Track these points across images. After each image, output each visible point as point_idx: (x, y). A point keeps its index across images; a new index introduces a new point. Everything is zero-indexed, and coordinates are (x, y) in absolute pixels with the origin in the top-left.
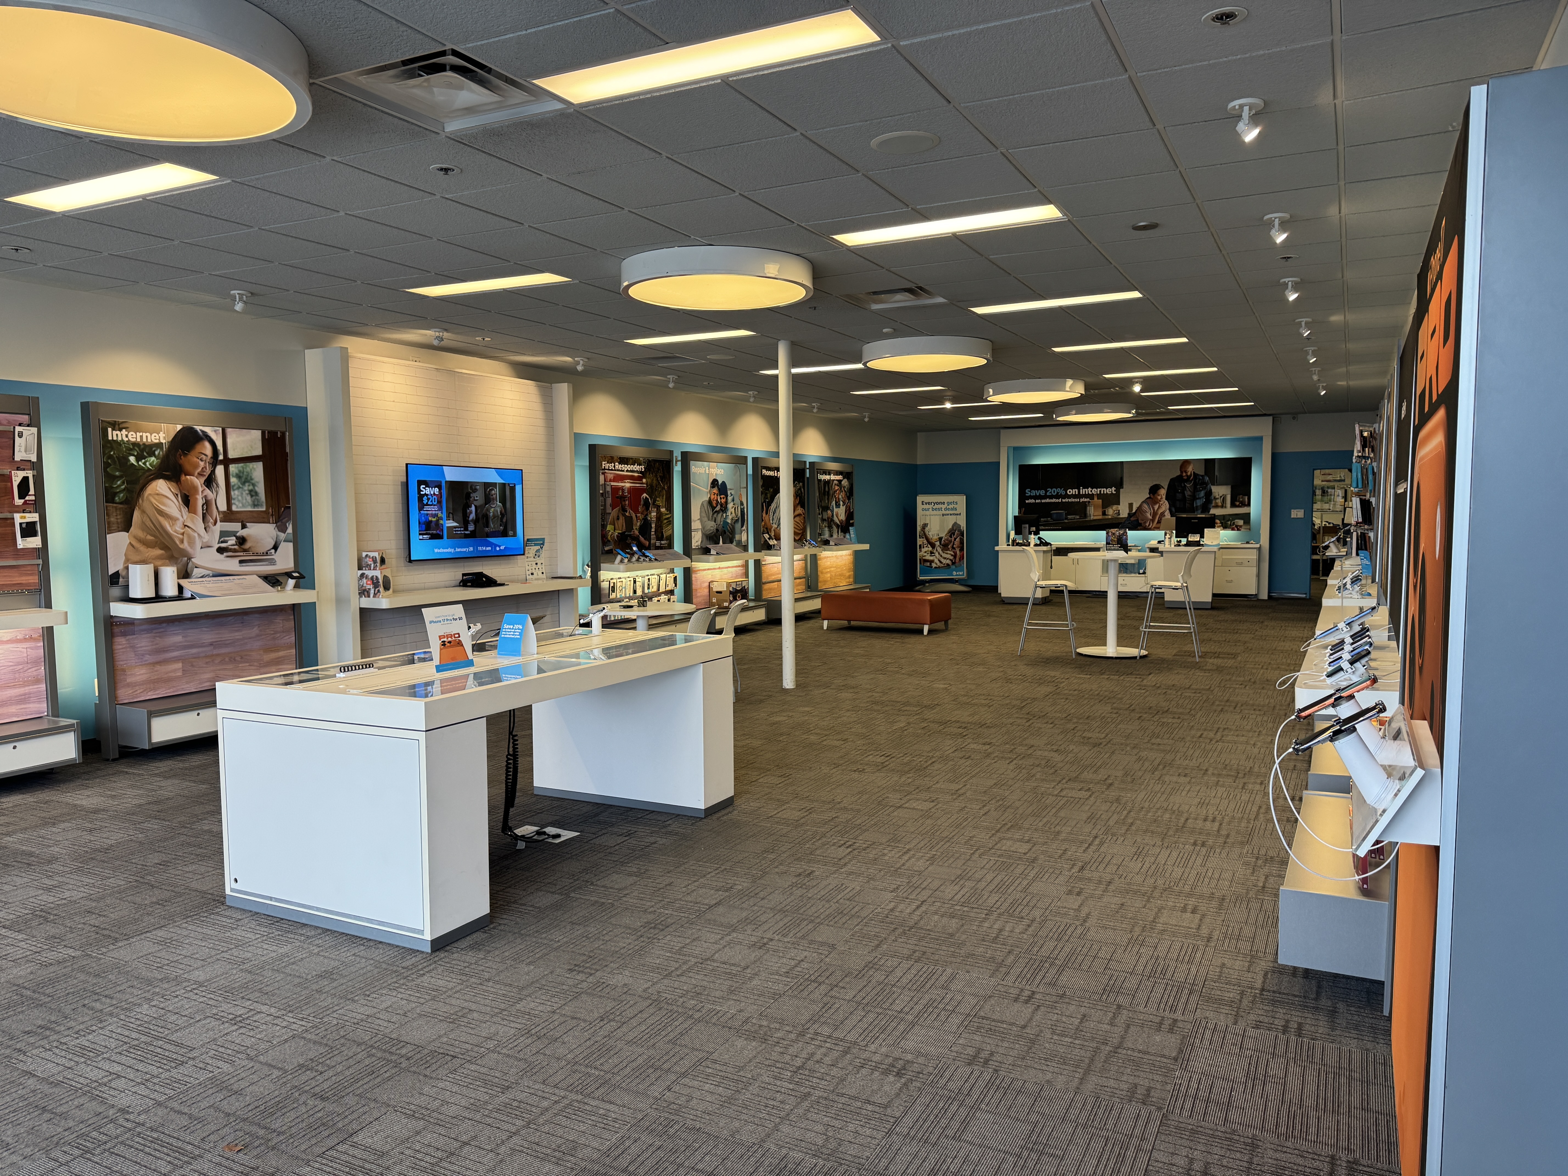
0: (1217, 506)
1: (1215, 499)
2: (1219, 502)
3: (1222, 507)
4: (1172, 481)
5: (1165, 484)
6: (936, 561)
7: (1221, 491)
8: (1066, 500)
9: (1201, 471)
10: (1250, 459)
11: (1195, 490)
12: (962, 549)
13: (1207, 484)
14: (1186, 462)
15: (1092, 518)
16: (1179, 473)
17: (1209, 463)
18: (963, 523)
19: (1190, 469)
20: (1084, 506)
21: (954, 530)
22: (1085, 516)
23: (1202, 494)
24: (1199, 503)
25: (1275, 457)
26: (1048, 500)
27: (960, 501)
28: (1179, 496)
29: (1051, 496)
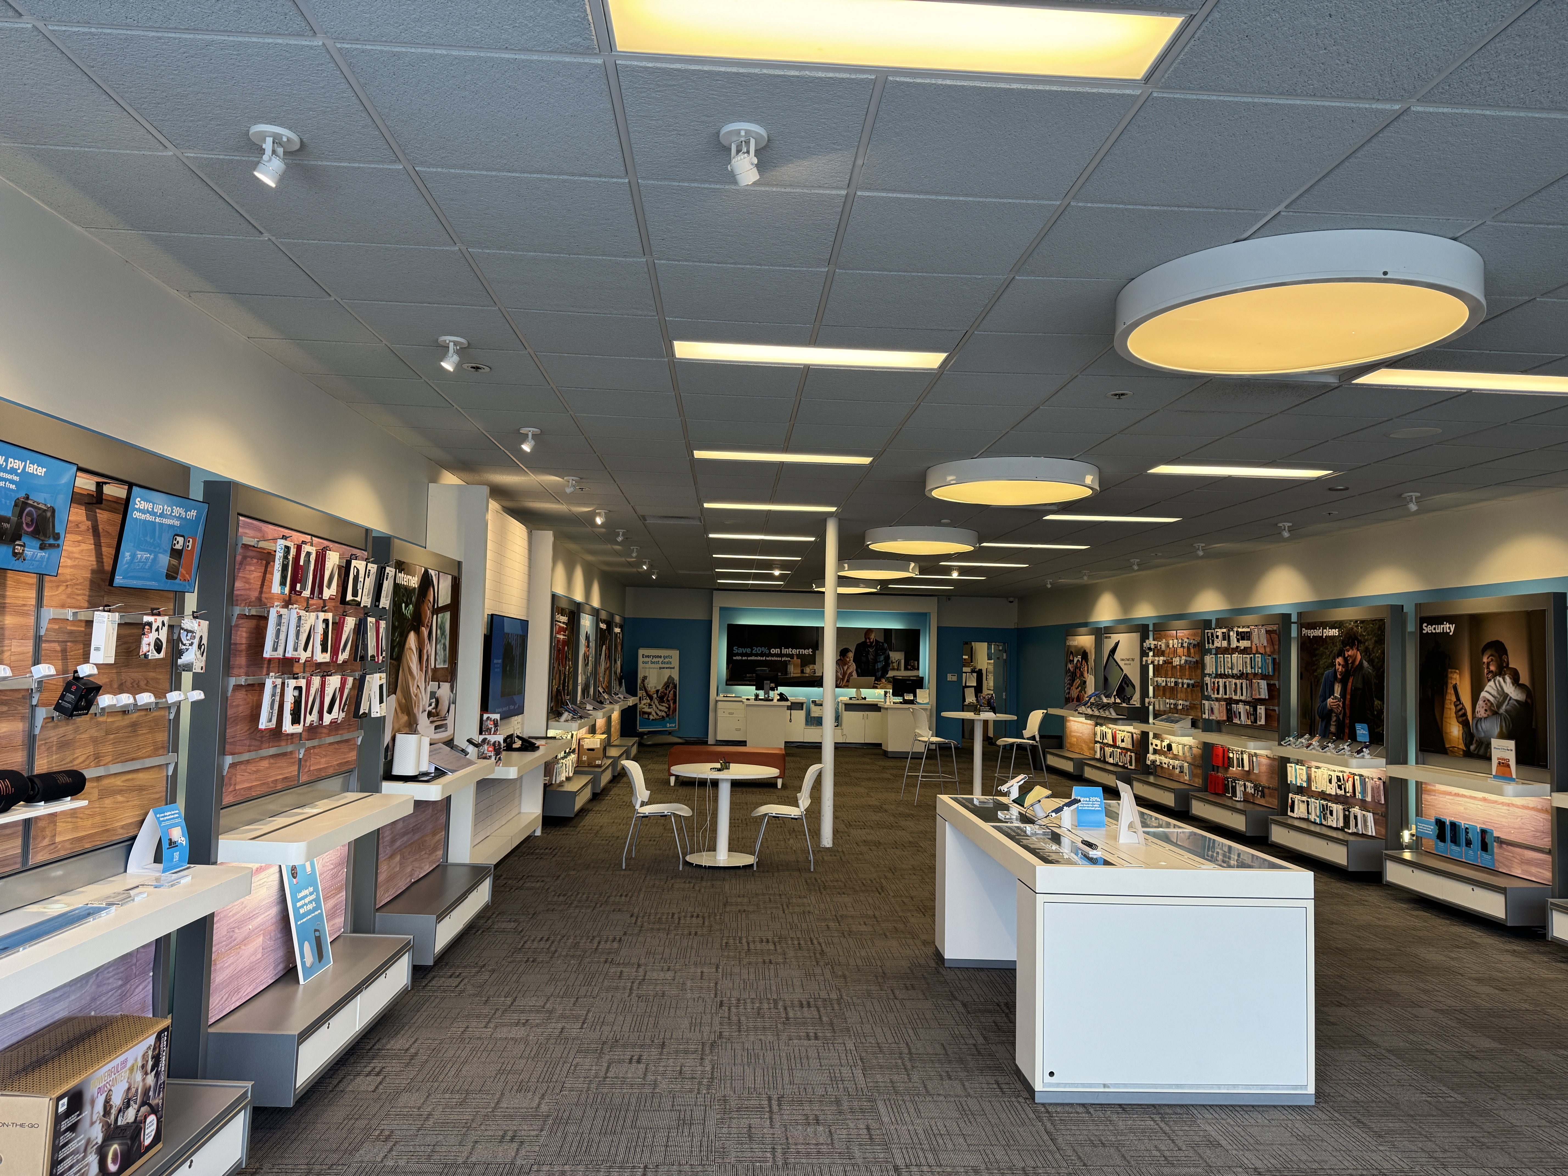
0: (893, 669)
1: (893, 663)
2: (895, 665)
3: (898, 669)
4: (858, 646)
5: (853, 648)
6: (654, 713)
7: (897, 656)
8: (770, 658)
9: (881, 639)
10: (919, 631)
11: (877, 655)
12: (675, 702)
13: (886, 650)
14: (869, 631)
15: (792, 675)
16: (863, 640)
17: (887, 632)
18: (676, 678)
19: (872, 637)
20: (785, 665)
21: (669, 684)
22: (786, 673)
23: (882, 658)
24: (879, 665)
25: (939, 629)
26: (753, 658)
27: (674, 655)
28: (864, 659)
29: (756, 655)
